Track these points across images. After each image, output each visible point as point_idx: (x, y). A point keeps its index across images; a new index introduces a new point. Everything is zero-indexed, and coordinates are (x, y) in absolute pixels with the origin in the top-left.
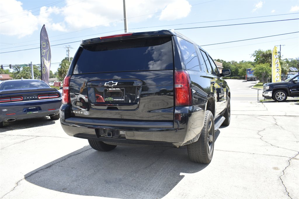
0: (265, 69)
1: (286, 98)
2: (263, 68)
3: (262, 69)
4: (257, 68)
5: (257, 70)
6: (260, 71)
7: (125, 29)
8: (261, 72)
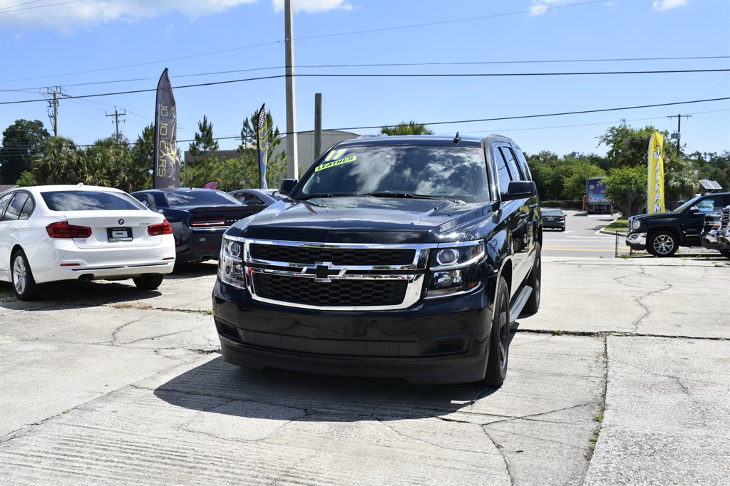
0: (636, 181)
1: (676, 249)
2: (631, 180)
3: (627, 181)
4: (614, 179)
5: (616, 183)
6: (624, 187)
8: (625, 189)
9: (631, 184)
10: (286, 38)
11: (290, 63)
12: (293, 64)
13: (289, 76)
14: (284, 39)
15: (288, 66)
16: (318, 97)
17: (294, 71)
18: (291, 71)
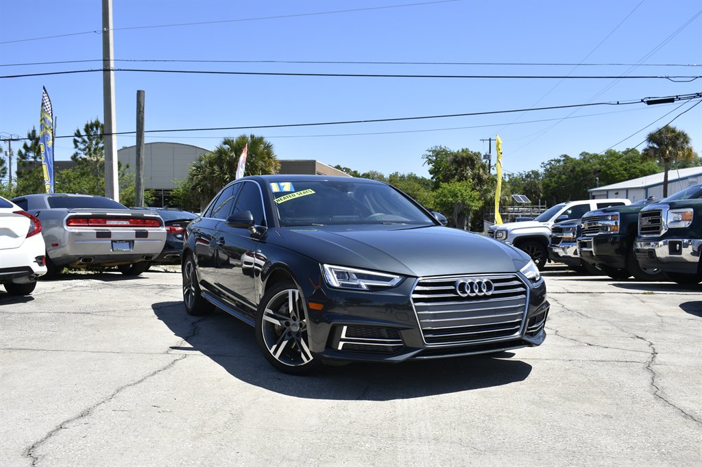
0: (462, 195)
2: (456, 193)
4: (443, 192)
5: (444, 197)
7: (104, 60)
8: (452, 202)
9: (457, 197)
10: (103, 27)
11: (109, 57)
12: (112, 57)
13: (107, 70)
14: (102, 30)
15: (106, 59)
16: (140, 94)
17: (112, 65)
18: (109, 65)
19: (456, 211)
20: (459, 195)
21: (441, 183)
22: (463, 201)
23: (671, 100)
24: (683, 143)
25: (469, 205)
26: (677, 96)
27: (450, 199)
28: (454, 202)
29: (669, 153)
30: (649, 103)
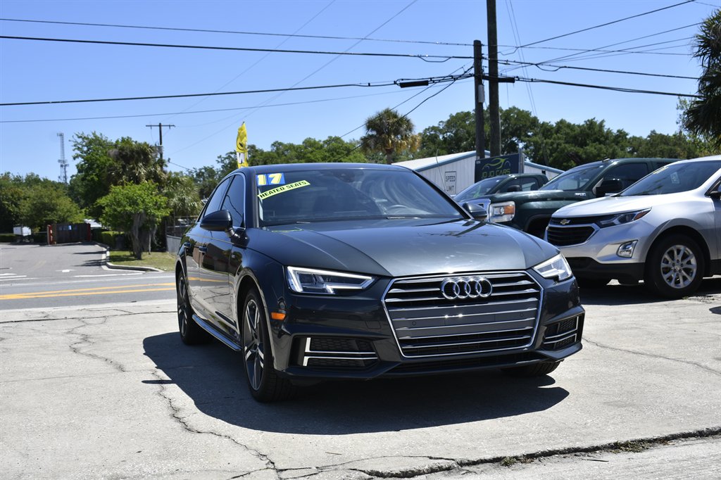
2: (136, 199)
3: (134, 201)
9: (138, 205)
19: (137, 223)
20: (139, 201)
21: (112, 185)
22: (146, 209)
23: (425, 83)
24: (406, 130)
25: (154, 215)
26: (431, 79)
27: (128, 208)
28: (133, 212)
29: (392, 143)
30: (403, 85)
